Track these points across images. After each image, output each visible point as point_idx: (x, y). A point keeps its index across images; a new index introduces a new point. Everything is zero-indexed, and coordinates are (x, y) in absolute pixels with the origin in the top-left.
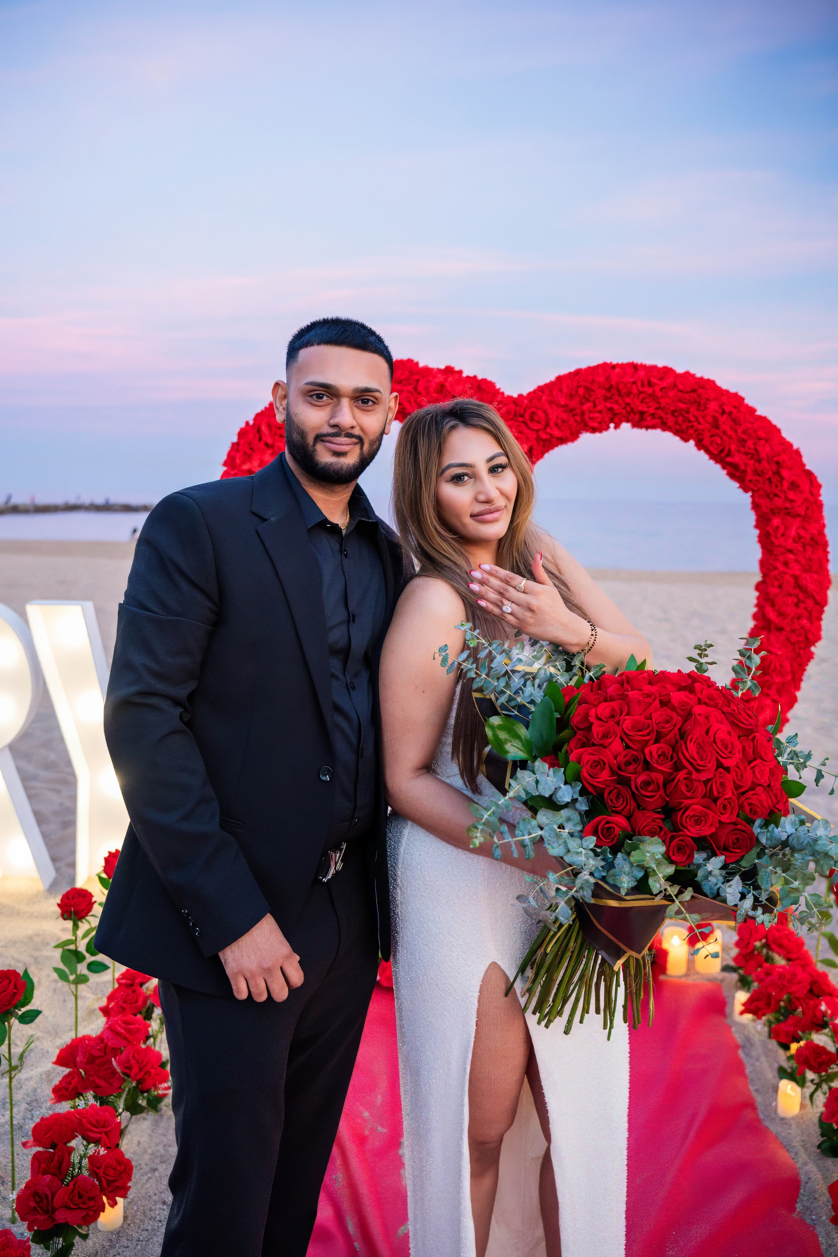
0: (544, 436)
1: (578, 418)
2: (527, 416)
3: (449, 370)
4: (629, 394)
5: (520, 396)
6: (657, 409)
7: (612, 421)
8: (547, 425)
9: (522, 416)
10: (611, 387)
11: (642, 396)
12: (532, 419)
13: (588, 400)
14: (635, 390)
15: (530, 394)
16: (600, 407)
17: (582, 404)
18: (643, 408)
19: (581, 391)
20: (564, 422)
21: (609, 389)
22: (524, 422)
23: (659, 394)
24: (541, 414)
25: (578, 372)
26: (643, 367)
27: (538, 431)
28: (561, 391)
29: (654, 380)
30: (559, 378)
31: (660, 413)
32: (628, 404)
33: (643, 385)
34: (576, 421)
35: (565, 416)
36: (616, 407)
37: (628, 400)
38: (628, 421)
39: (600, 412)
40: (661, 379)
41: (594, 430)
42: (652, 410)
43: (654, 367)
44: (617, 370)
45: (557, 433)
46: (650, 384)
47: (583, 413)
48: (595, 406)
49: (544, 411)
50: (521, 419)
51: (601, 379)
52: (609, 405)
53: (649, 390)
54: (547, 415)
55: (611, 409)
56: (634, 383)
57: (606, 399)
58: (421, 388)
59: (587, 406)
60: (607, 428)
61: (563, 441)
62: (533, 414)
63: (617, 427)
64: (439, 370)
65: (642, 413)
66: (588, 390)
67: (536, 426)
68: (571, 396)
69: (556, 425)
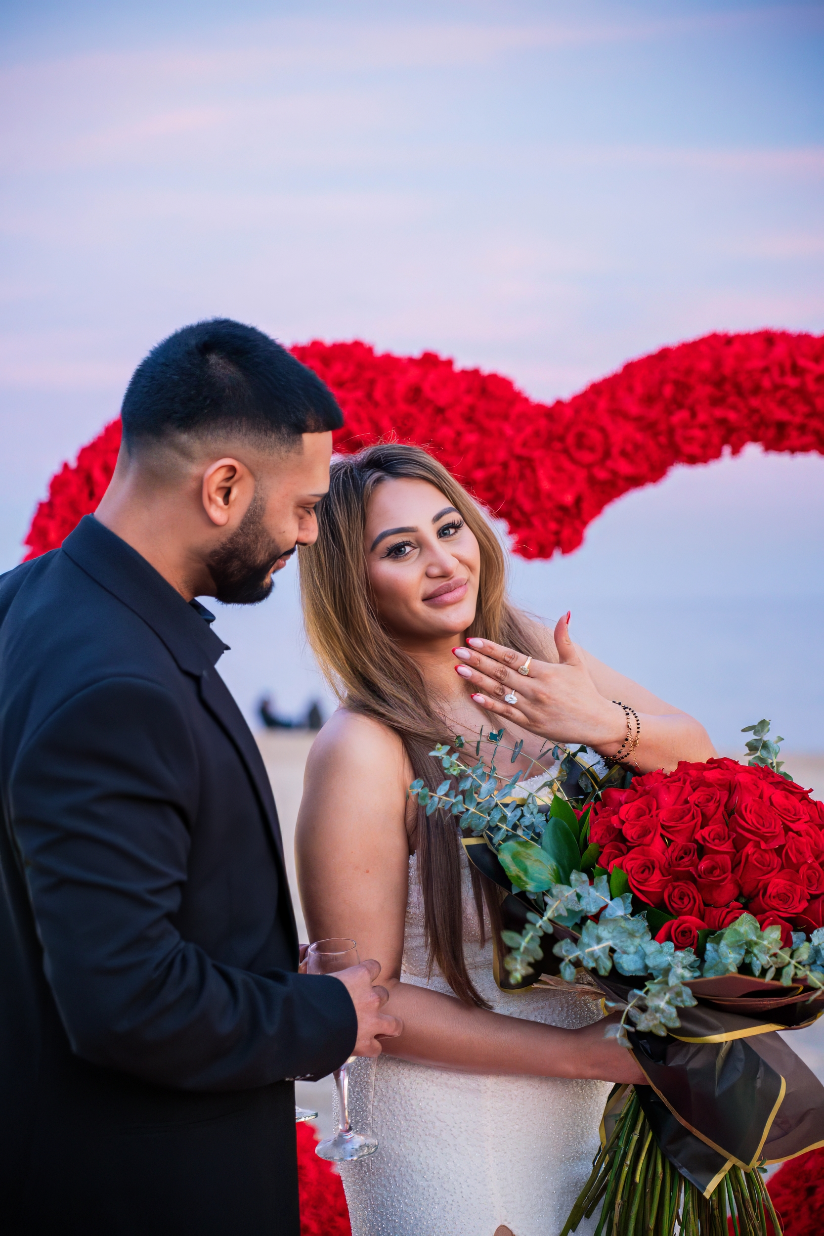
0: (602, 474)
1: (663, 439)
2: (570, 440)
3: (430, 360)
4: (757, 390)
5: (559, 403)
6: (809, 416)
7: (725, 441)
8: (607, 454)
9: (562, 439)
10: (723, 379)
11: (780, 394)
12: (580, 445)
13: (680, 406)
14: (766, 383)
15: (574, 398)
16: (702, 417)
17: (670, 413)
18: (781, 414)
19: (668, 390)
20: (637, 447)
21: (719, 383)
22: (566, 451)
23: (812, 386)
24: (595, 436)
25: (664, 354)
26: (784, 336)
27: (589, 466)
28: (631, 390)
29: (802, 362)
30: (629, 368)
31: (815, 423)
32: (755, 411)
33: (783, 373)
34: (660, 444)
35: (639, 437)
36: (732, 416)
37: (755, 402)
38: (755, 439)
39: (703, 427)
40: (817, 360)
41: (692, 460)
42: (798, 420)
44: (737, 346)
45: (624, 468)
46: (796, 370)
47: (671, 431)
48: (694, 415)
49: (602, 430)
50: (559, 446)
51: (705, 366)
52: (719, 413)
53: (792, 382)
54: (606, 437)
55: (723, 422)
56: (766, 370)
57: (716, 402)
58: (378, 395)
59: (681, 416)
60: (717, 455)
61: (636, 481)
62: (580, 437)
63: (736, 451)
64: (411, 360)
65: (781, 426)
66: (682, 387)
67: (587, 457)
68: (649, 400)
69: (624, 453)
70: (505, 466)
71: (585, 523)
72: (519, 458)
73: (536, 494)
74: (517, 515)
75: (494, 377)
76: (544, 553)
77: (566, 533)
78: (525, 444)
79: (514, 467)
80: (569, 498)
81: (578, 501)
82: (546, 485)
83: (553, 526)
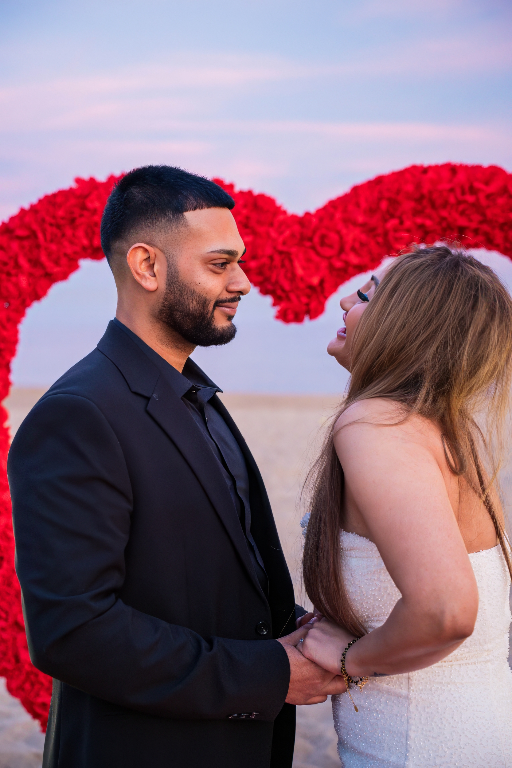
0: (338, 264)
1: (380, 240)
2: (316, 240)
4: (445, 204)
5: (307, 214)
6: (481, 222)
8: (342, 250)
9: (311, 239)
10: (422, 197)
11: (461, 207)
12: (323, 243)
13: (392, 216)
14: (452, 200)
15: (319, 211)
16: (408, 223)
17: (385, 221)
18: (462, 222)
19: (384, 205)
20: (362, 244)
21: (420, 199)
22: (313, 248)
23: (483, 202)
24: (333, 237)
25: (379, 180)
27: (329, 258)
28: (358, 205)
29: (477, 185)
30: (356, 190)
31: (485, 228)
32: (444, 219)
33: (463, 193)
34: (378, 243)
35: (363, 237)
36: (428, 223)
37: (444, 213)
39: (408, 231)
40: (487, 183)
42: (474, 225)
43: (477, 169)
44: (430, 174)
45: (354, 259)
46: (473, 190)
47: (386, 234)
48: (401, 223)
49: (338, 232)
50: (308, 244)
51: (410, 188)
52: (419, 220)
53: (470, 199)
54: (341, 238)
55: (421, 227)
56: (452, 190)
57: (417, 213)
59: (392, 223)
62: (323, 238)
65: (462, 230)
66: (393, 202)
67: (327, 252)
68: (372, 211)
69: (353, 249)
70: (271, 258)
71: (326, 298)
72: (281, 253)
73: (293, 277)
74: (279, 292)
75: (262, 197)
76: (298, 319)
77: (313, 305)
78: (284, 243)
79: (277, 259)
80: (315, 281)
81: (322, 282)
82: (300, 272)
83: (304, 300)
